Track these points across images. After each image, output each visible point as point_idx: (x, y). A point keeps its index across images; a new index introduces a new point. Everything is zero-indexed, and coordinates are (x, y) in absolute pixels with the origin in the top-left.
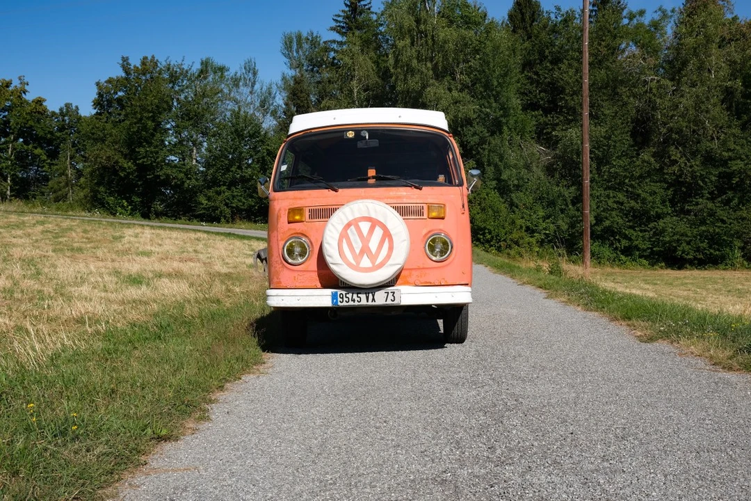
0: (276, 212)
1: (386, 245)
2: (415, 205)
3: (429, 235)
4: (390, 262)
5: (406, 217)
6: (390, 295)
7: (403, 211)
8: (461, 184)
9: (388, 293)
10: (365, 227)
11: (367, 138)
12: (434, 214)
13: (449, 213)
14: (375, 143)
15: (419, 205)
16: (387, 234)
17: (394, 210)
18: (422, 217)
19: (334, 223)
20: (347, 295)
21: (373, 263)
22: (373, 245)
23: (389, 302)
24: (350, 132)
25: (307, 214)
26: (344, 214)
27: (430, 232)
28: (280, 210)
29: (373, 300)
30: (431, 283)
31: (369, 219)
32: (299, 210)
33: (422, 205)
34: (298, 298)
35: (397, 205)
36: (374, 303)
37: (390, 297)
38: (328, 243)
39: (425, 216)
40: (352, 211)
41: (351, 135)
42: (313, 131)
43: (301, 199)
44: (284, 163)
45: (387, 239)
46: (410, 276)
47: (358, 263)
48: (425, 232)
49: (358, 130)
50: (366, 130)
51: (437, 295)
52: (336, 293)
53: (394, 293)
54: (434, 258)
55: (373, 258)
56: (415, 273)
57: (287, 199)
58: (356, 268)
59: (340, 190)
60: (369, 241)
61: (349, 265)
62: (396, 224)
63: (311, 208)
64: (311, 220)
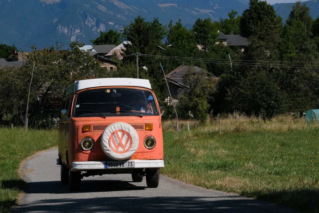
0: (77, 127)
1: (129, 142)
2: (140, 124)
3: (146, 138)
4: (131, 149)
5: (137, 130)
6: (130, 163)
7: (136, 127)
8: (158, 115)
9: (129, 163)
10: (120, 134)
11: (116, 92)
12: (147, 128)
13: (154, 127)
14: (119, 95)
15: (142, 124)
16: (129, 137)
17: (132, 127)
18: (143, 130)
19: (107, 133)
20: (112, 164)
21: (124, 150)
22: (124, 142)
23: (130, 167)
24: (108, 90)
25: (92, 128)
26: (111, 128)
27: (146, 136)
28: (79, 126)
29: (123, 166)
30: (146, 158)
31: (122, 131)
32: (89, 126)
33: (143, 124)
34: (90, 165)
35: (133, 124)
36: (123, 167)
37: (130, 164)
38: (104, 141)
39: (144, 129)
40: (115, 127)
41: (108, 91)
42: (90, 89)
43: (89, 121)
44: (77, 104)
45: (130, 139)
46: (138, 155)
47: (117, 150)
48: (144, 136)
49: (111, 88)
50: (115, 89)
51: (150, 163)
52: (107, 163)
53: (132, 163)
54: (147, 147)
55: (123, 147)
56: (140, 154)
57: (82, 121)
58: (117, 152)
59: (106, 117)
60: (122, 140)
61: (114, 150)
62: (134, 132)
63: (94, 125)
64: (94, 131)
